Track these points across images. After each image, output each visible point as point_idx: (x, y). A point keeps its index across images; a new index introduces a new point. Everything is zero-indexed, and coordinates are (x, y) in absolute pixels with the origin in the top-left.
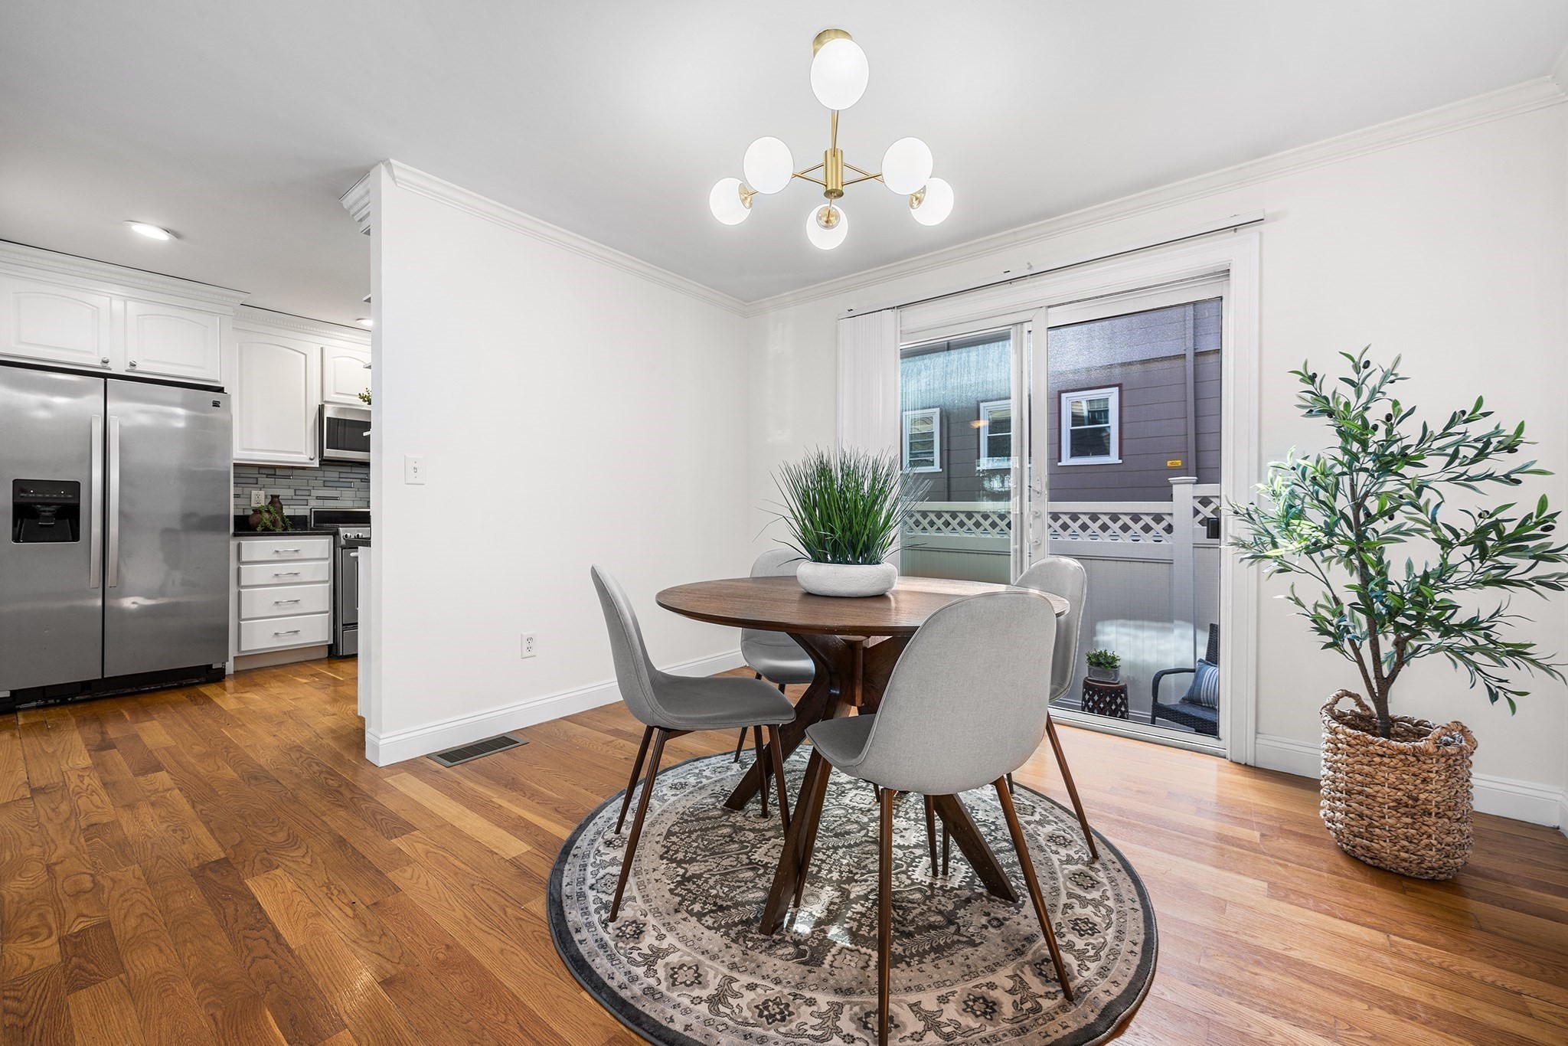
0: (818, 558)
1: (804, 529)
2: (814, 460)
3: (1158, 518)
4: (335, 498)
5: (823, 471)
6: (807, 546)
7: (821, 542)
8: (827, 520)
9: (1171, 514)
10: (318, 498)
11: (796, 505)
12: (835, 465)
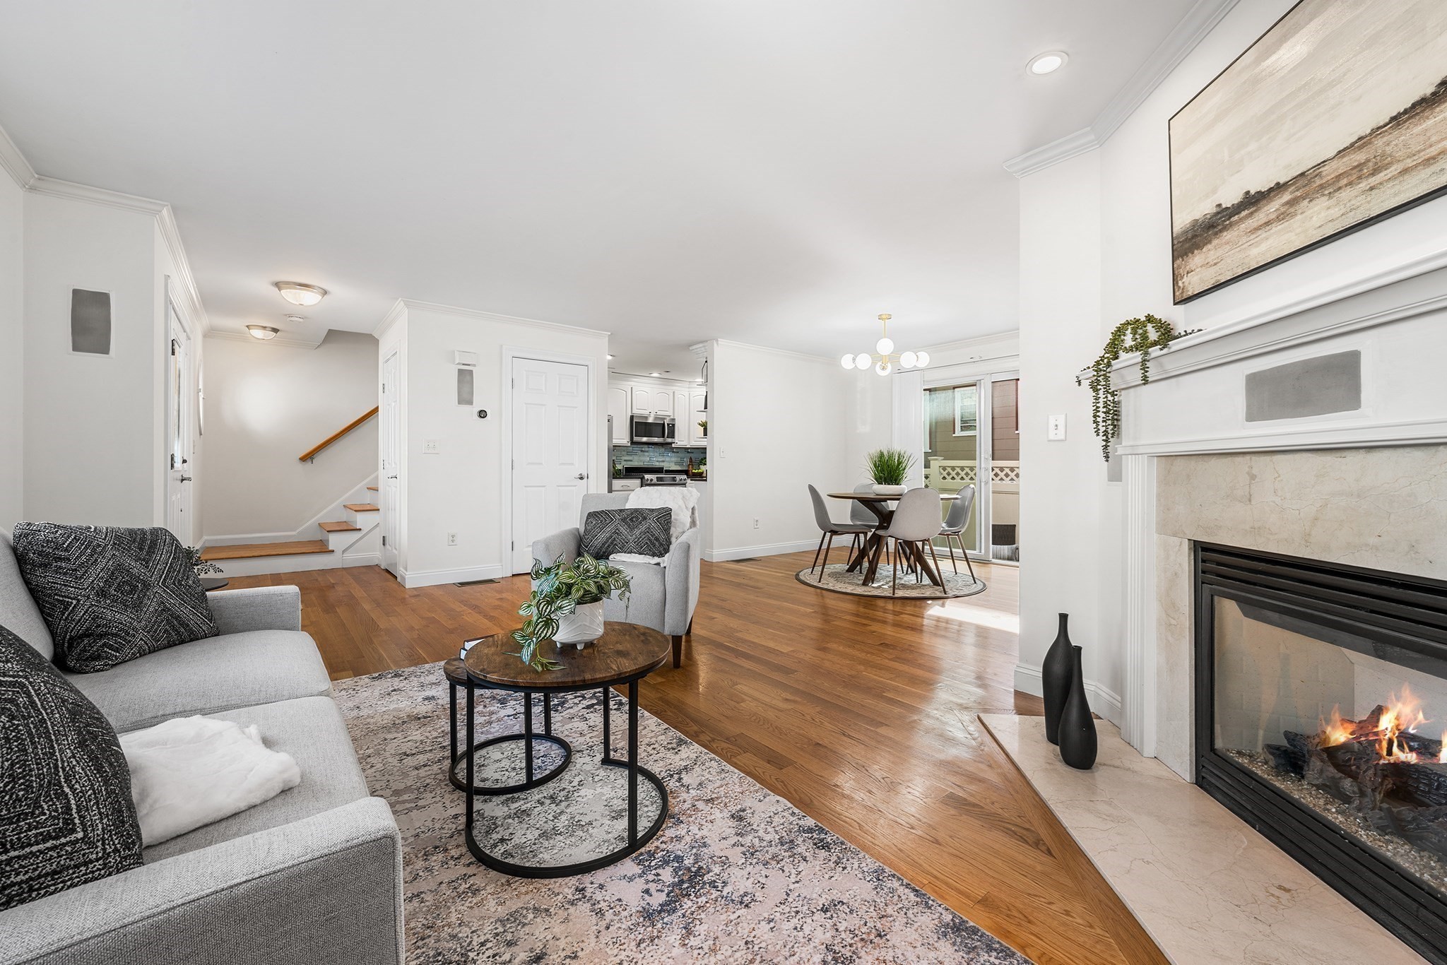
0: (880, 483)
1: (875, 474)
2: (879, 451)
3: (1012, 470)
4: (631, 461)
5: (882, 455)
6: (876, 479)
7: (881, 478)
8: (882, 471)
9: (1018, 468)
10: (625, 460)
11: (872, 466)
12: (885, 453)
